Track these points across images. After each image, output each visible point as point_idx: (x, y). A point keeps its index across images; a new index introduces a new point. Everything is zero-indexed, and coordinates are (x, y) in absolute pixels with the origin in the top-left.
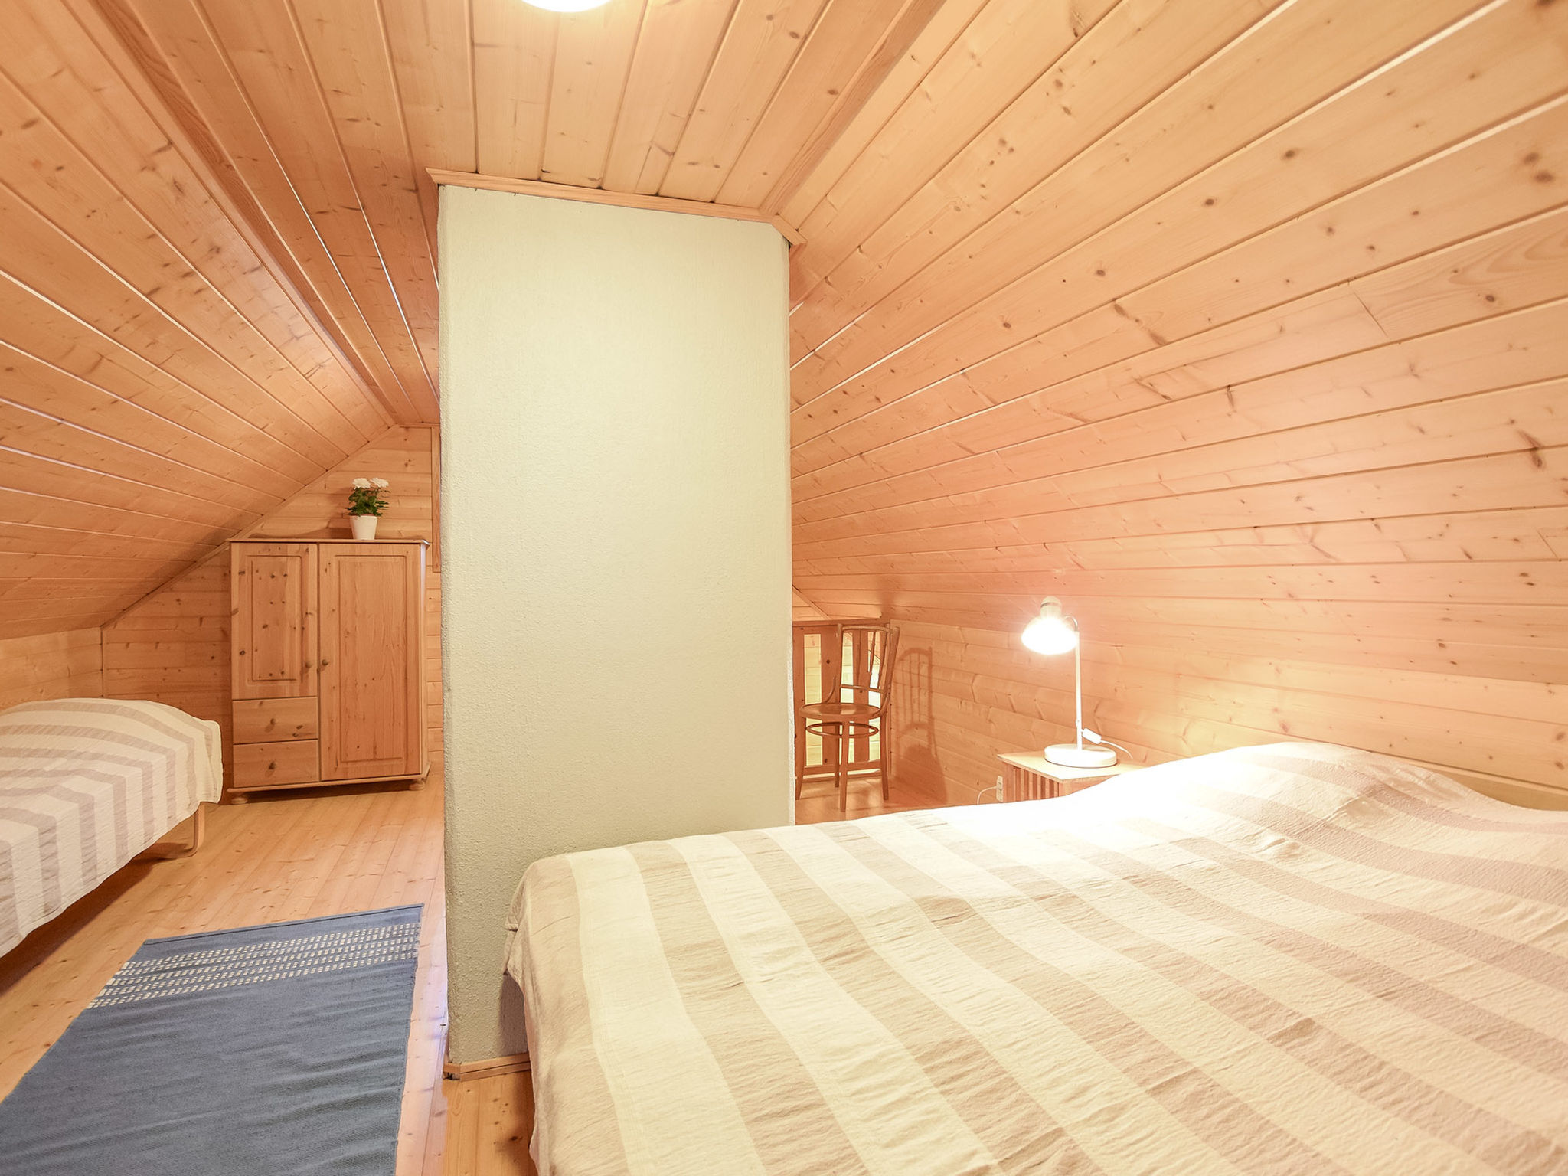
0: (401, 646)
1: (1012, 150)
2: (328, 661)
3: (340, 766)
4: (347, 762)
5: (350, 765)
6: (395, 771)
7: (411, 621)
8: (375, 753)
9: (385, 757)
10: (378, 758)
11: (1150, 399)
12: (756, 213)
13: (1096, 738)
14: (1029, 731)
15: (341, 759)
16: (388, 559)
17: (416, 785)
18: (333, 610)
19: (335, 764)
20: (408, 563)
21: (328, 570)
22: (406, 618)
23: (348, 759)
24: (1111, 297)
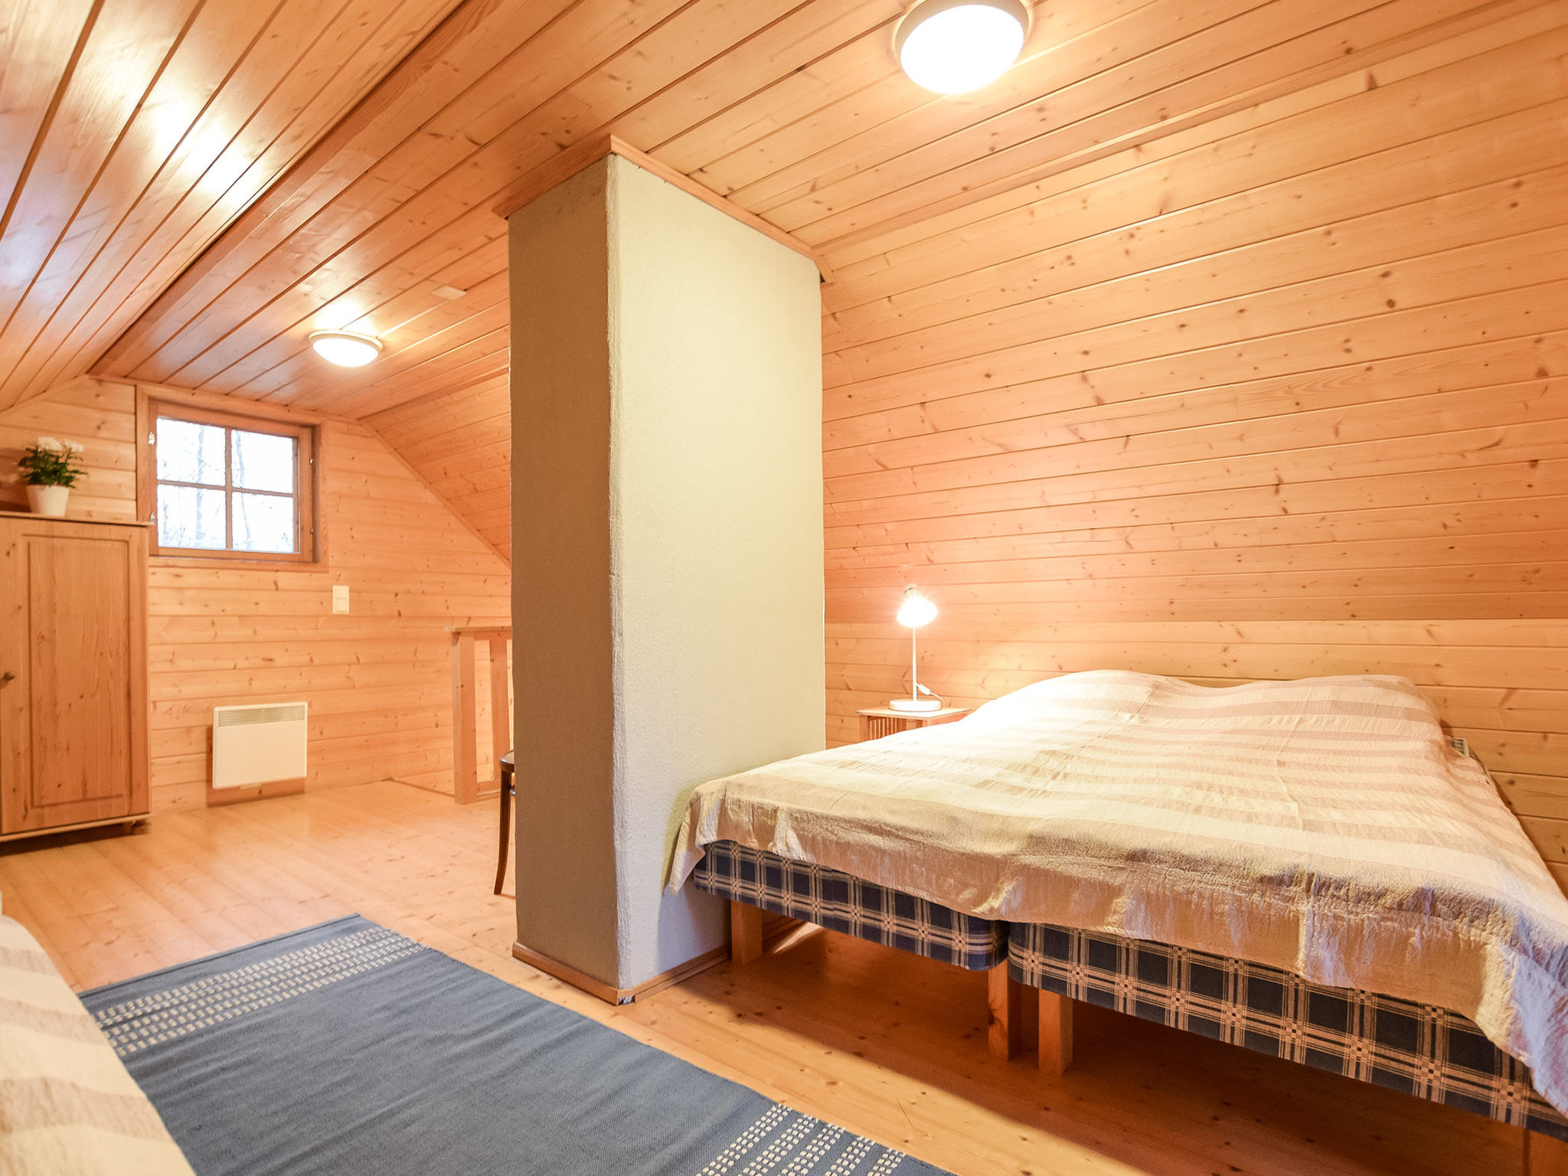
0: (121, 654)
1: (1073, 264)
2: (12, 673)
3: (32, 812)
4: (42, 807)
5: (47, 810)
6: (116, 813)
7: (135, 624)
8: (85, 791)
9: (99, 796)
10: (88, 797)
11: (1071, 438)
12: (808, 249)
13: (926, 691)
14: (837, 700)
15: (32, 802)
16: (102, 544)
17: (143, 827)
18: (20, 607)
19: (23, 811)
20: (131, 549)
21: (11, 554)
22: (128, 620)
23: (44, 802)
24: (1082, 370)
